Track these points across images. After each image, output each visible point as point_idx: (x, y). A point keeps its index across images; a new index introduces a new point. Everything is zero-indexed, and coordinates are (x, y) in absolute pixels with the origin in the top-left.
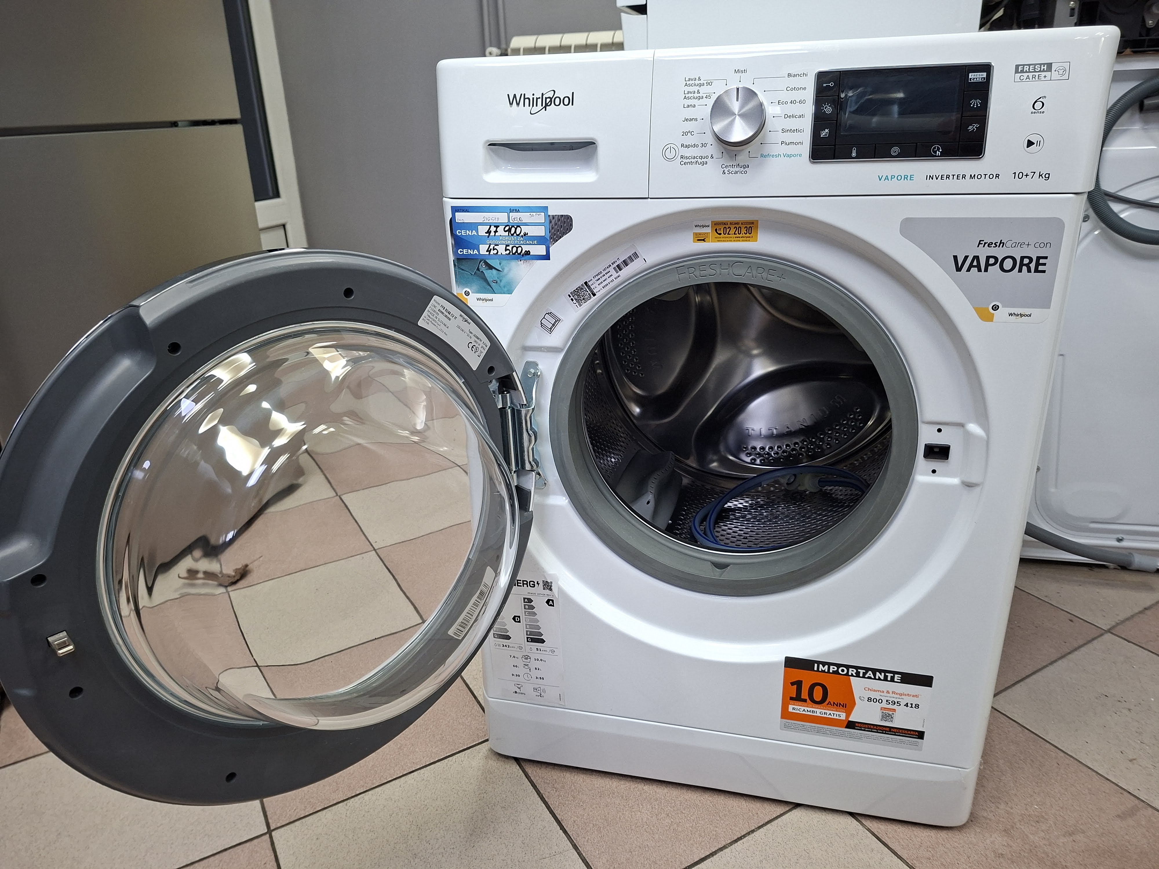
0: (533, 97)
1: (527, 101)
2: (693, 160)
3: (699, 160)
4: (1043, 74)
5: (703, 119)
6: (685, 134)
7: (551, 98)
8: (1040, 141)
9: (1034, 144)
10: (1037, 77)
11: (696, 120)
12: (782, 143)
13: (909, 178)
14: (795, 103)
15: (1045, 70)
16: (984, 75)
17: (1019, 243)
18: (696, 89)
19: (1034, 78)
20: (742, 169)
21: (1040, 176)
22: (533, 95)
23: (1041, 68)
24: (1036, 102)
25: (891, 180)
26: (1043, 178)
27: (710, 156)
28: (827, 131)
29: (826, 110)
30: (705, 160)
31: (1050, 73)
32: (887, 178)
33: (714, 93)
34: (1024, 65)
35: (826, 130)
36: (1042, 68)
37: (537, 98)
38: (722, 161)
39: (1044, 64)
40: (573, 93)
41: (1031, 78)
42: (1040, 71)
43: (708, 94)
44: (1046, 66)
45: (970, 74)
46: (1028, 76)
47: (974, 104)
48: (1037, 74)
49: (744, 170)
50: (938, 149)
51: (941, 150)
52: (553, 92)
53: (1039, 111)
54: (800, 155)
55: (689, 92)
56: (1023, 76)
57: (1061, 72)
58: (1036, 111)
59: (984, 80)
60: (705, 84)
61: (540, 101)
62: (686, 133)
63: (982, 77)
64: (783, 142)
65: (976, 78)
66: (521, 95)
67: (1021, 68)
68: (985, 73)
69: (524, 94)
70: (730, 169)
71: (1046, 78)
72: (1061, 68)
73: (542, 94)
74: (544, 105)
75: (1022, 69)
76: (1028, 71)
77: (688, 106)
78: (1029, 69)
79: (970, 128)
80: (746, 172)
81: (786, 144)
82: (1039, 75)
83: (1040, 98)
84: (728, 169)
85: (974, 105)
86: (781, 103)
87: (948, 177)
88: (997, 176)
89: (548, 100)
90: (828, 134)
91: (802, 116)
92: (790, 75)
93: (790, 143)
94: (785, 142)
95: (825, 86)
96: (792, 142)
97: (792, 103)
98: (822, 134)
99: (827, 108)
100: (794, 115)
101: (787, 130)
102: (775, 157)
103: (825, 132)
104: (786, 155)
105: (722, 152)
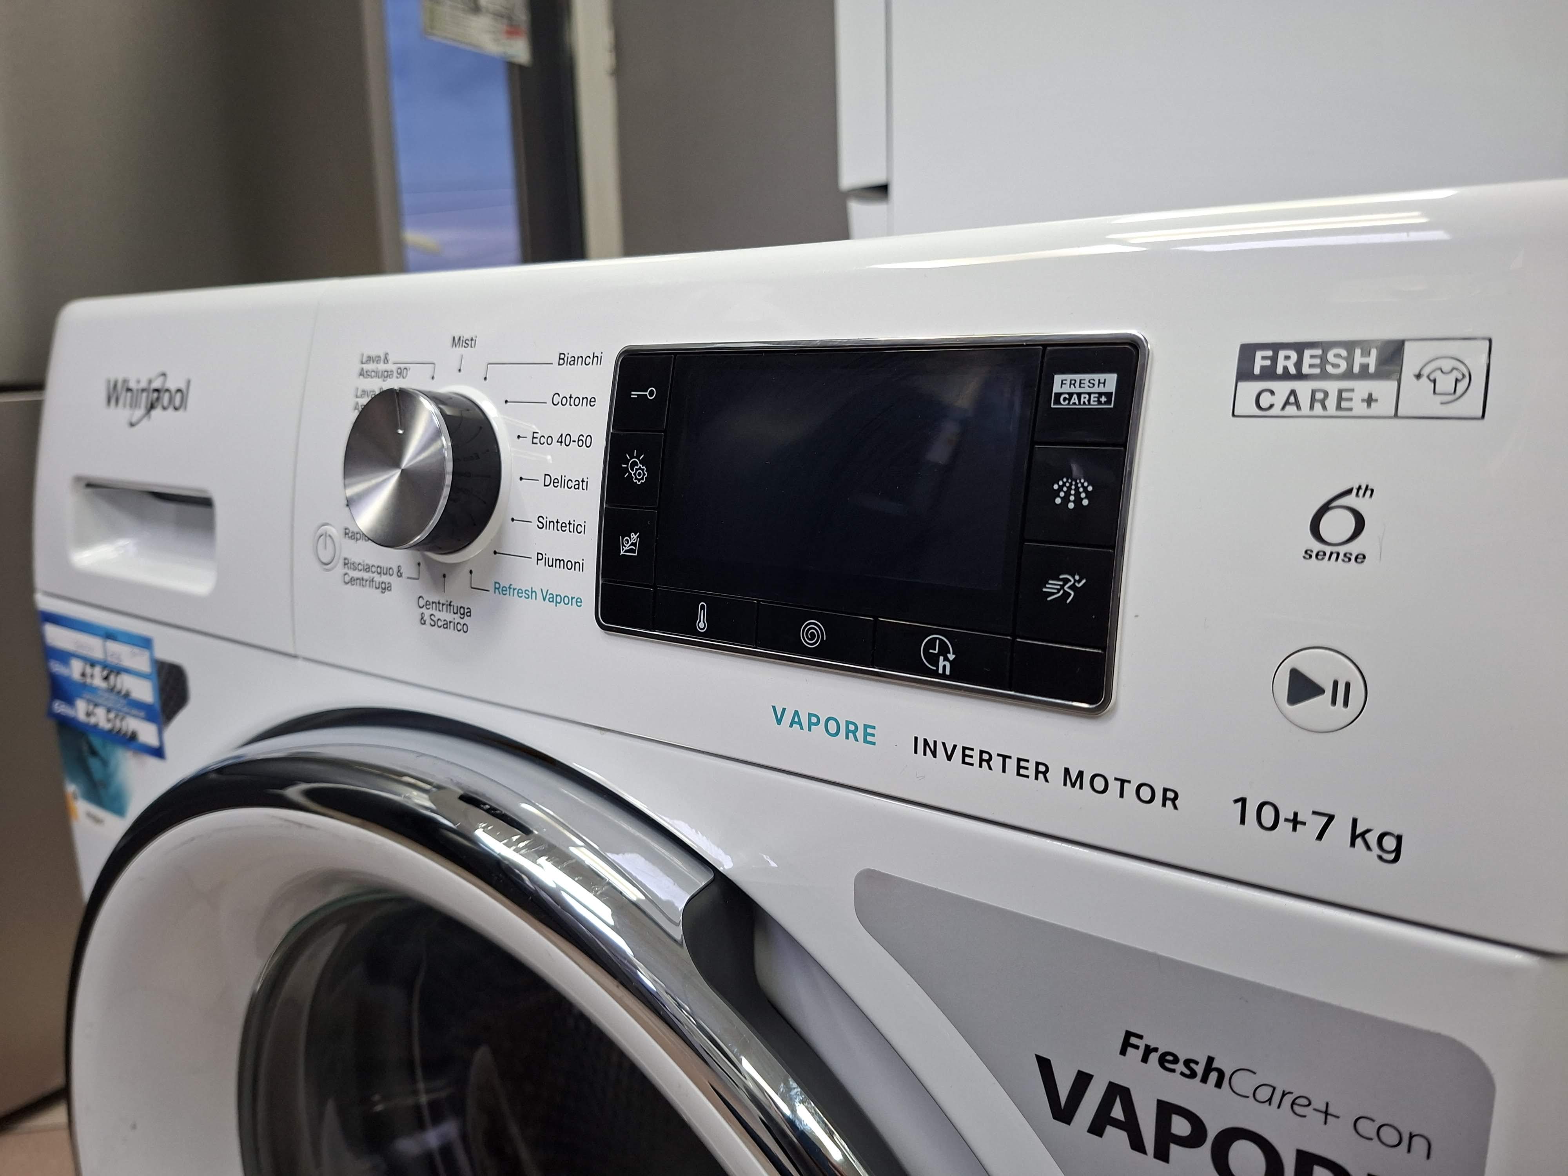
0: (137, 386)
1: (129, 395)
2: (366, 575)
3: (377, 578)
4: (1362, 388)
7: (159, 392)
8: (1348, 685)
9: (1320, 691)
10: (1331, 402)
12: (538, 560)
13: (860, 734)
14: (568, 442)
15: (1372, 369)
16: (1110, 382)
17: (1284, 1094)
18: (377, 384)
19: (1318, 406)
21: (1354, 837)
23: (1350, 360)
24: (1325, 508)
25: (810, 730)
26: (1368, 848)
27: (395, 571)
28: (634, 537)
29: (633, 473)
30: (385, 578)
31: (1393, 385)
32: (796, 720)
34: (1276, 347)
35: (633, 535)
36: (1359, 359)
37: (141, 389)
38: (417, 588)
39: (1365, 346)
41: (1305, 401)
42: (1349, 375)
44: (1374, 352)
45: (1058, 378)
46: (1293, 392)
47: (1068, 494)
48: (1332, 387)
50: (944, 651)
51: (951, 657)
53: (1342, 550)
55: (363, 394)
56: (1272, 393)
57: (1446, 383)
58: (1328, 549)
59: (1108, 402)
60: (395, 374)
61: (144, 396)
63: (1102, 389)
64: (540, 557)
65: (1079, 395)
67: (1264, 358)
68: (1114, 376)
71: (1375, 409)
72: (1447, 365)
74: (148, 407)
75: (1268, 363)
76: (1292, 370)
78: (1299, 364)
79: (1052, 586)
81: (547, 562)
82: (1340, 392)
83: (1349, 492)
85: (1066, 500)
86: (538, 440)
87: (985, 759)
88: (1171, 798)
89: (155, 395)
90: (636, 547)
91: (581, 483)
92: (563, 359)
93: (556, 560)
94: (545, 558)
95: (636, 396)
96: (559, 559)
97: (561, 442)
98: (624, 547)
99: (636, 467)
100: (565, 480)
101: (550, 522)
102: (523, 597)
103: (631, 541)
104: (548, 596)
105: (419, 564)
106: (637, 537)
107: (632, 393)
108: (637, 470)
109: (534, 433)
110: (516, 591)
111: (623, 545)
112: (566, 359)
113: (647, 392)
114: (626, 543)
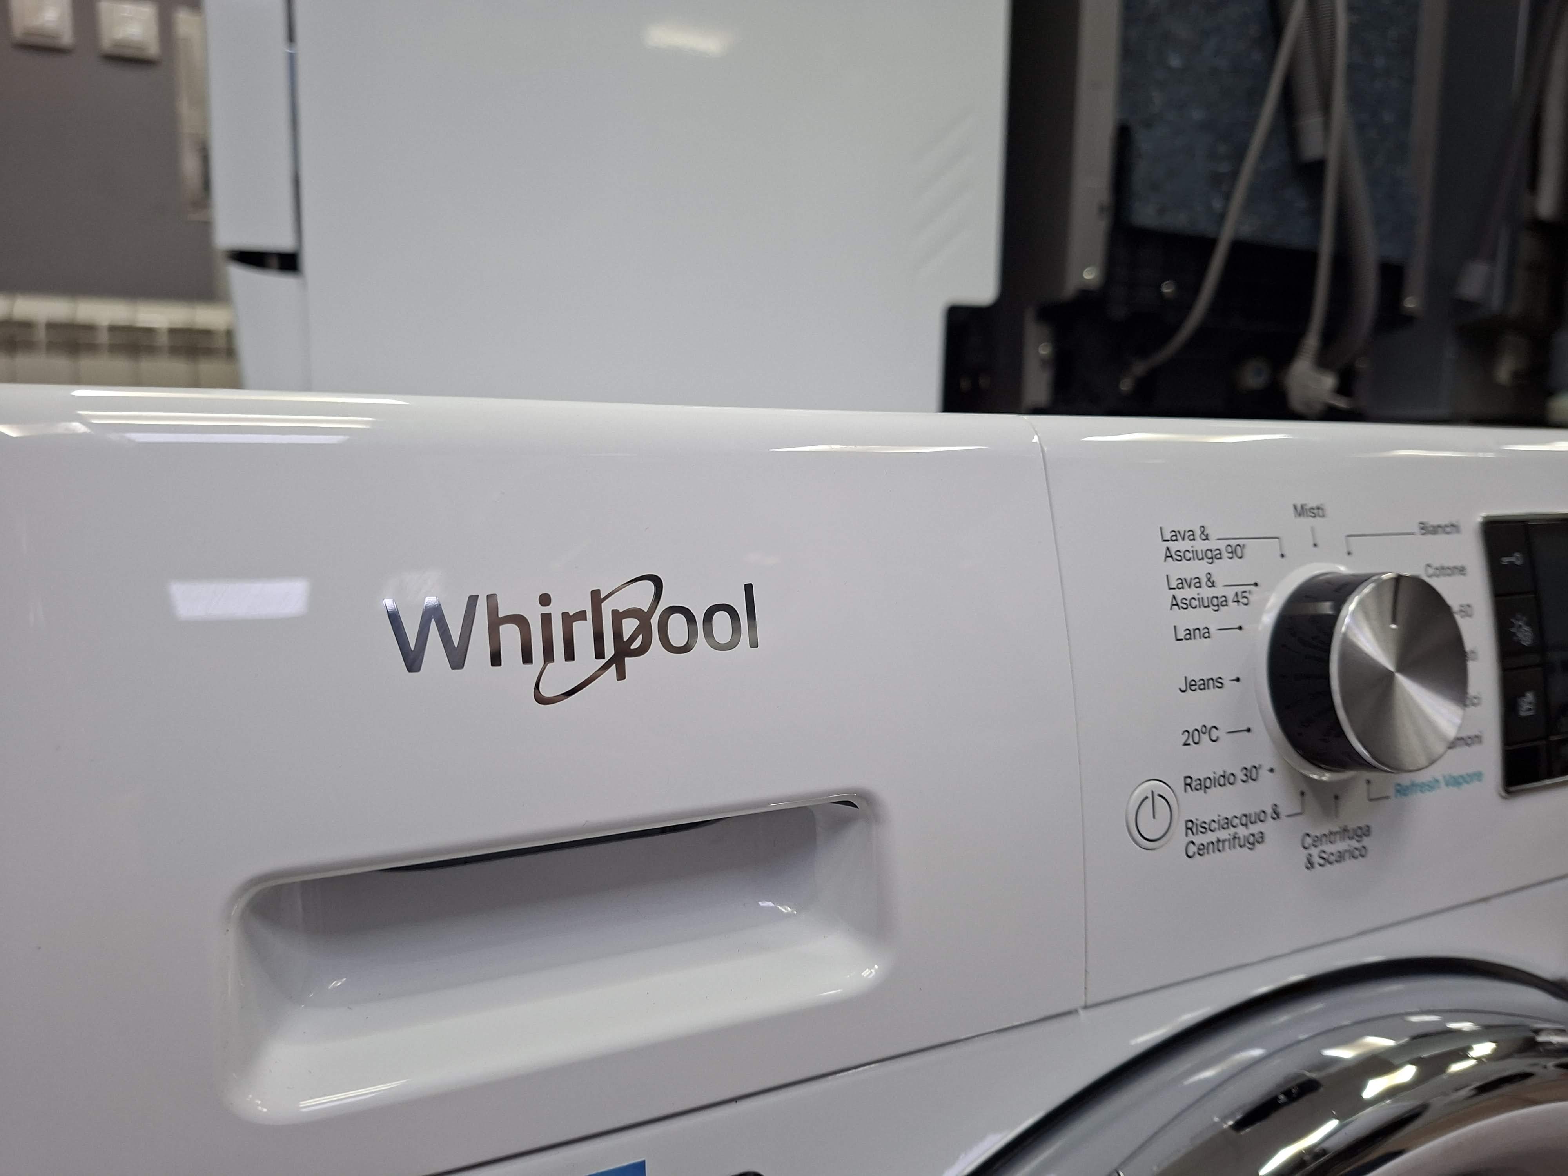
0: (546, 610)
1: (510, 635)
2: (1223, 835)
3: (1241, 832)
5: (1238, 679)
6: (1192, 737)
7: (643, 617)
11: (1219, 683)
18: (1199, 569)
20: (1354, 843)
22: (545, 600)
27: (1269, 812)
29: (1520, 636)
30: (1254, 829)
33: (1256, 584)
35: (1529, 694)
37: (565, 615)
38: (1303, 824)
40: (749, 588)
43: (1239, 590)
49: (1360, 846)
52: (650, 585)
54: (1481, 778)
55: (1181, 583)
60: (1225, 555)
61: (583, 632)
62: (1196, 734)
66: (473, 600)
69: (492, 598)
70: (1324, 847)
73: (595, 594)
74: (610, 651)
77: (1190, 635)
80: (1365, 852)
84: (1319, 849)
89: (630, 626)
90: (1533, 706)
92: (1425, 528)
95: (1506, 562)
98: (1522, 708)
99: (1521, 630)
102: (1426, 792)
103: (1528, 700)
104: (1450, 781)
105: (1302, 794)
106: (1533, 695)
107: (1504, 559)
108: (1523, 632)
110: (1418, 788)
113: (1514, 558)
114: (1524, 703)
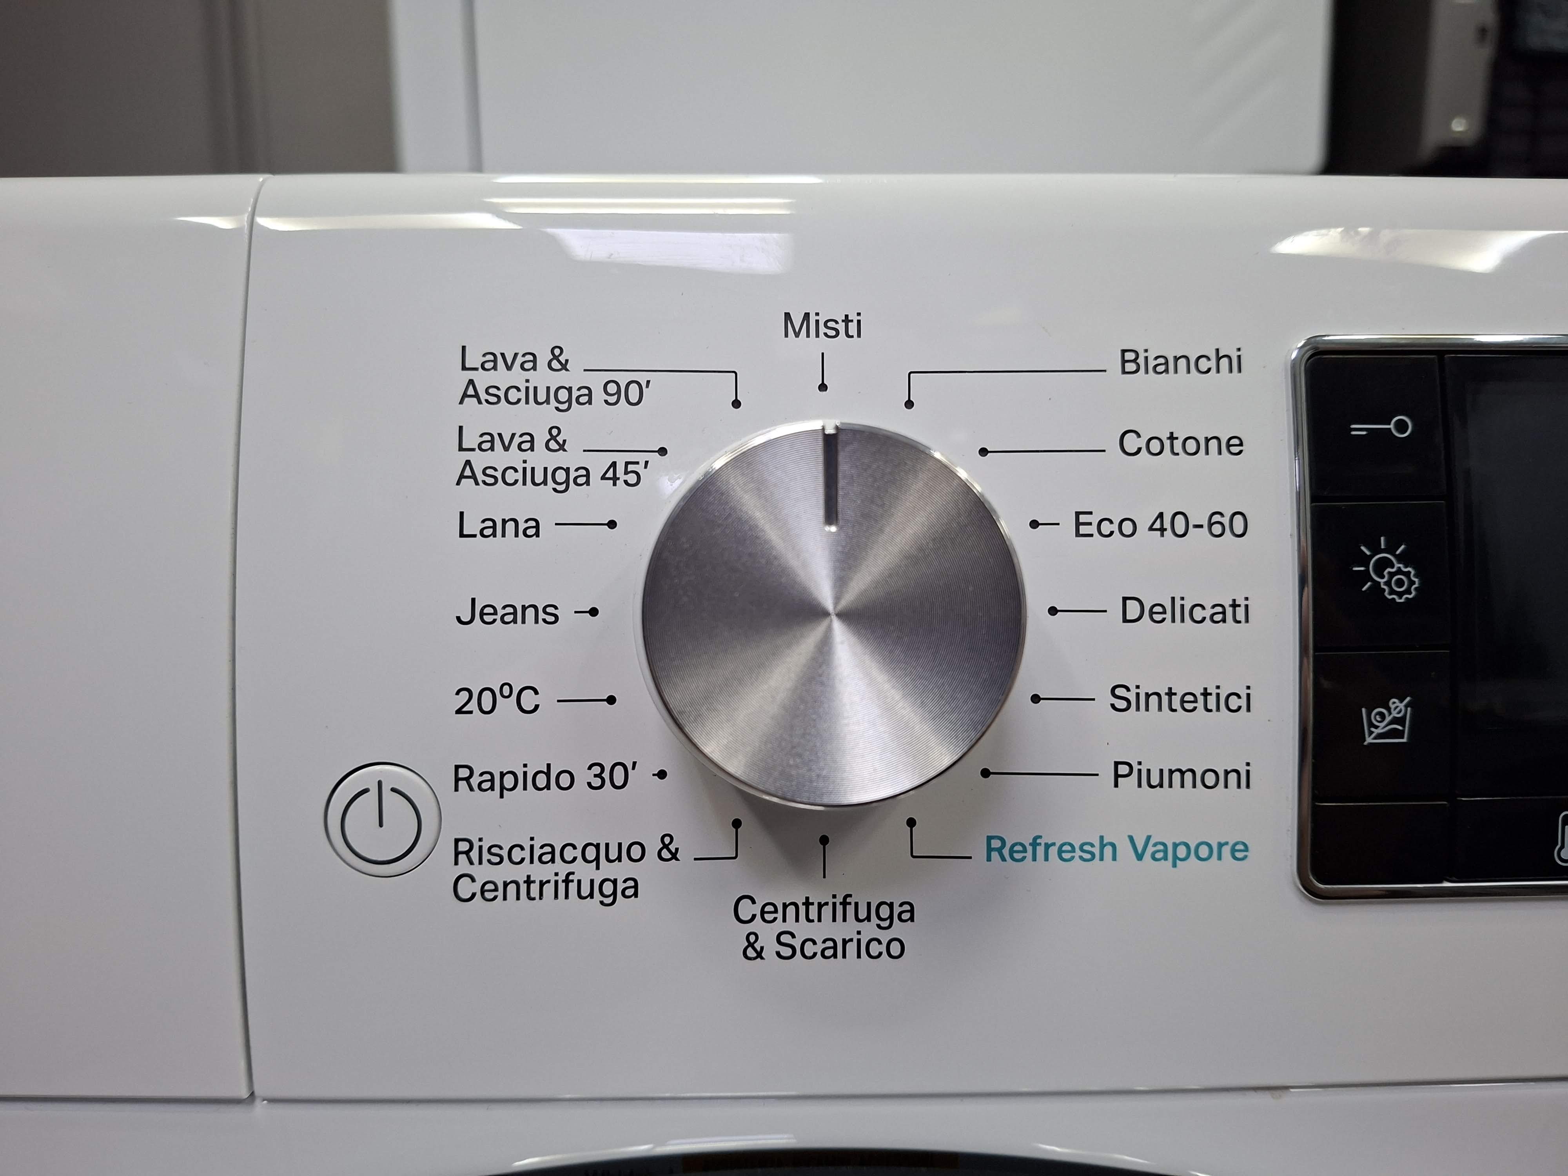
2: (540, 872)
3: (584, 872)
5: (594, 612)
6: (477, 700)
11: (548, 614)
12: (1117, 776)
14: (1180, 528)
18: (536, 419)
20: (869, 930)
27: (653, 846)
28: (1398, 707)
29: (1382, 581)
30: (621, 871)
33: (663, 451)
35: (1394, 703)
38: (736, 878)
43: (621, 459)
49: (885, 936)
54: (1240, 851)
55: (489, 441)
60: (599, 395)
62: (487, 695)
64: (1123, 770)
70: (791, 925)
77: (491, 528)
80: (895, 949)
81: (1145, 780)
84: (779, 926)
86: (1093, 529)
90: (1404, 726)
91: (1229, 611)
92: (1135, 361)
93: (1171, 772)
94: (1140, 771)
95: (1364, 433)
96: (1179, 770)
97: (1162, 530)
98: (1373, 729)
99: (1389, 570)
100: (1182, 606)
101: (1148, 696)
102: (1077, 858)
103: (1390, 713)
104: (1150, 849)
105: (737, 824)
106: (1406, 706)
107: (1353, 426)
108: (1391, 575)
109: (1078, 514)
110: (1053, 851)
111: (1371, 725)
112: (1141, 361)
113: (1389, 424)
114: (1379, 719)
